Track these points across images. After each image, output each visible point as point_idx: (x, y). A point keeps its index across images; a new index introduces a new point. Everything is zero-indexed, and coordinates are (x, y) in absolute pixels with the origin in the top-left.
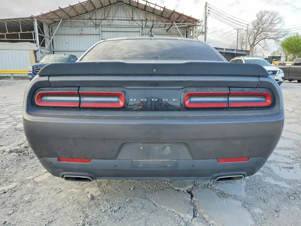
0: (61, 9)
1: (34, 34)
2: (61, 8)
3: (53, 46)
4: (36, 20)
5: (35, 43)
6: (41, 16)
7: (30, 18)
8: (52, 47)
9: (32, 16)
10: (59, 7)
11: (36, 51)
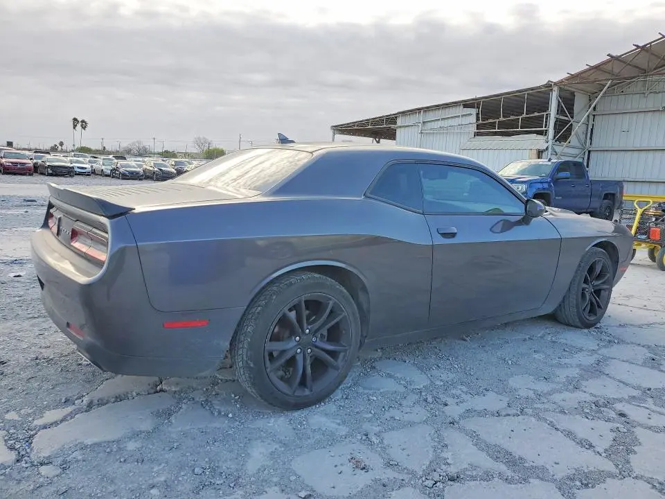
0: (613, 58)
1: (547, 118)
2: (614, 55)
3: (591, 139)
4: (556, 89)
5: (546, 135)
6: (567, 79)
7: (546, 87)
8: (588, 141)
9: (549, 81)
10: (608, 55)
11: (542, 152)
